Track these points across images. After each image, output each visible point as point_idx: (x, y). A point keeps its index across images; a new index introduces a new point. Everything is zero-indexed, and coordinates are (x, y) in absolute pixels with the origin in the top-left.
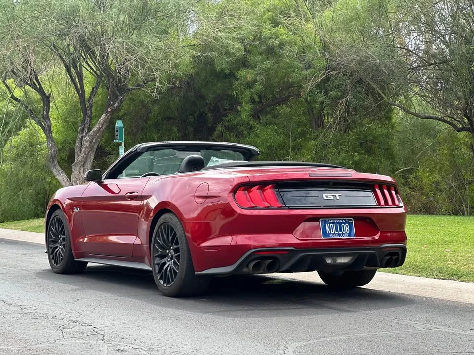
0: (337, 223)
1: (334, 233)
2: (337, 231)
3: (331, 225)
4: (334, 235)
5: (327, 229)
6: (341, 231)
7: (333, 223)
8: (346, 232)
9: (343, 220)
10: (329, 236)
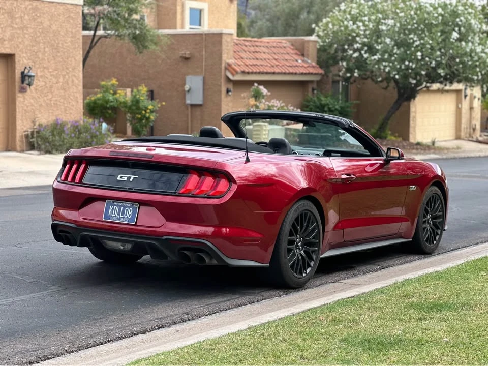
0: (122, 206)
1: (116, 216)
2: (119, 214)
3: (115, 207)
4: (115, 218)
5: (110, 210)
6: (123, 214)
7: (117, 206)
8: (127, 217)
9: (128, 204)
10: (109, 219)
